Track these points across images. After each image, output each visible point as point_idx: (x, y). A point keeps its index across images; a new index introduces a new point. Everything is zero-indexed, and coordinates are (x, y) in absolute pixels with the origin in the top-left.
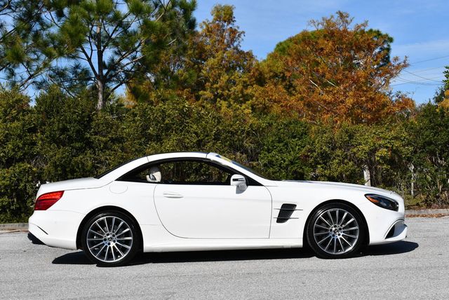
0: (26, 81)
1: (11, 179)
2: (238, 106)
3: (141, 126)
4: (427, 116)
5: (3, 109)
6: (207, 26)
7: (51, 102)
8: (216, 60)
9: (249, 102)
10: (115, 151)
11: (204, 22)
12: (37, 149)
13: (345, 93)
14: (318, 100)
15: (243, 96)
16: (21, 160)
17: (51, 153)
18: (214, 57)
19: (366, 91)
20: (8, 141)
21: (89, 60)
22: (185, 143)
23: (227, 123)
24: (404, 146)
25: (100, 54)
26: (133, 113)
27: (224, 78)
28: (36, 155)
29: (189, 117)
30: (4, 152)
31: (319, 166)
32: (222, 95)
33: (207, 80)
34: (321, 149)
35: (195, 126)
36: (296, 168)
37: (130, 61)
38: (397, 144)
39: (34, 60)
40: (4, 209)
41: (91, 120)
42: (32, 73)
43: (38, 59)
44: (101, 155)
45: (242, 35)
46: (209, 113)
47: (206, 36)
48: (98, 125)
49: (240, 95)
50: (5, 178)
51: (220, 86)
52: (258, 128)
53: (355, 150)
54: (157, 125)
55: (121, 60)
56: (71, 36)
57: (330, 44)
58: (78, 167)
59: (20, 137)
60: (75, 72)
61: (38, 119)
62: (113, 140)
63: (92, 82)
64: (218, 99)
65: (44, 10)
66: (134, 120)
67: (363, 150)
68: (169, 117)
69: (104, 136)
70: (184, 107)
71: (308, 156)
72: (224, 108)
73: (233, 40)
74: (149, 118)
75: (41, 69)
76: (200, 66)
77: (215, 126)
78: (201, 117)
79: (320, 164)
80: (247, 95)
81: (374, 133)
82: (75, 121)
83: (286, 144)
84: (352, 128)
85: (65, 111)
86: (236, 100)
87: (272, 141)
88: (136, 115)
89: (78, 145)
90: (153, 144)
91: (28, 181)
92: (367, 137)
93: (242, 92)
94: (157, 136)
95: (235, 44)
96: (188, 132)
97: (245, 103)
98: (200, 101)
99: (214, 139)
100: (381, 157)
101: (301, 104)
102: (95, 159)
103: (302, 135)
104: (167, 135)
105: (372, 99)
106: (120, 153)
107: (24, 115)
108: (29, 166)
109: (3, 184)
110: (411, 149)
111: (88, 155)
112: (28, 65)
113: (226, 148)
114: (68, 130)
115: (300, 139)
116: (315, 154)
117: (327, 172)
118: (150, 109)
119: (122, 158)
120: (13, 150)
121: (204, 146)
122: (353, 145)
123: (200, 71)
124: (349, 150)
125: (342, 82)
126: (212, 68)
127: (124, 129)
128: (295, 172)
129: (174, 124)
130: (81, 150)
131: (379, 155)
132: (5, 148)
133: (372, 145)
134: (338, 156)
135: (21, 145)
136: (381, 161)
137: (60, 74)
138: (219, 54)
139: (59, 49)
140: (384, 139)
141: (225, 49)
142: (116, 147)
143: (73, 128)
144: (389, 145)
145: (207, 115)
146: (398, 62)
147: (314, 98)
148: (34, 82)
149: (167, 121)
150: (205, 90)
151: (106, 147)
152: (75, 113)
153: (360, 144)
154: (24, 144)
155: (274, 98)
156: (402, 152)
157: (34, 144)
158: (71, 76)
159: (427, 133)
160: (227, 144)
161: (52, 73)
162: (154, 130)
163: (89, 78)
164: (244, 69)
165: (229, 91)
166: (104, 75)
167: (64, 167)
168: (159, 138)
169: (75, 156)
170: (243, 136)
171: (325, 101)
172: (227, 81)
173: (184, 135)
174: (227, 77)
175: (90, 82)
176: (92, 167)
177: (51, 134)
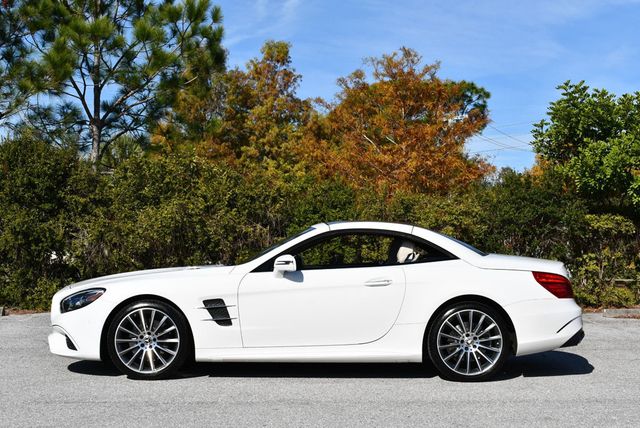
2: (289, 167)
3: (134, 185)
4: (508, 186)
6: (255, 66)
7: (16, 150)
8: (264, 109)
10: (96, 216)
11: (252, 61)
13: (407, 153)
14: (372, 161)
17: (10, 216)
18: (262, 105)
19: (435, 152)
21: (82, 98)
22: (189, 209)
23: (247, 184)
24: (475, 224)
25: (97, 91)
27: (274, 130)
29: (198, 175)
31: (364, 246)
32: (270, 152)
33: (252, 132)
35: (204, 188)
36: (333, 247)
37: (135, 102)
38: (467, 221)
39: (6, 95)
41: (67, 175)
43: (11, 93)
44: (78, 221)
45: (299, 79)
46: (224, 171)
47: (254, 79)
48: (75, 181)
51: (269, 142)
52: (288, 195)
54: (154, 184)
55: (123, 99)
56: (55, 65)
57: (391, 89)
58: (45, 236)
60: (63, 114)
62: (96, 202)
63: (87, 127)
64: (265, 158)
65: (26, 31)
68: (170, 174)
69: (84, 196)
70: (191, 161)
72: (272, 170)
73: (286, 85)
74: (144, 175)
75: (14, 107)
76: (244, 115)
77: (231, 189)
78: (213, 176)
79: (366, 243)
81: (438, 206)
82: (46, 174)
83: (323, 216)
84: (410, 197)
85: (33, 162)
86: (287, 158)
87: (305, 211)
88: (126, 170)
89: (47, 206)
90: (149, 209)
92: (427, 210)
94: (154, 198)
95: (290, 90)
96: (194, 195)
97: (298, 163)
98: (241, 159)
99: (228, 206)
102: (71, 227)
103: (345, 205)
104: (166, 199)
105: (441, 163)
106: (102, 219)
110: (485, 228)
111: (61, 220)
113: (243, 218)
114: (34, 186)
115: (342, 210)
117: (374, 255)
119: (104, 226)
121: (214, 213)
123: (244, 122)
125: (403, 139)
126: (259, 118)
127: (111, 187)
128: (332, 253)
129: (176, 184)
130: (52, 213)
133: (434, 221)
137: (44, 114)
138: (269, 102)
139: (38, 81)
140: (451, 214)
141: (276, 96)
142: (99, 211)
143: (42, 184)
144: (455, 222)
145: (221, 174)
147: (367, 158)
148: (6, 123)
149: (167, 180)
150: (248, 145)
151: (85, 210)
152: (46, 164)
155: (315, 154)
156: (473, 232)
158: (59, 117)
159: (506, 208)
160: (245, 212)
161: (31, 112)
162: (150, 190)
163: (84, 123)
164: (299, 121)
165: (279, 148)
166: (101, 117)
167: (26, 235)
168: (156, 202)
169: (43, 221)
170: (268, 202)
171: (381, 162)
172: (277, 135)
173: (189, 199)
174: (277, 130)
175: (84, 126)
176: (64, 237)
177: (11, 191)
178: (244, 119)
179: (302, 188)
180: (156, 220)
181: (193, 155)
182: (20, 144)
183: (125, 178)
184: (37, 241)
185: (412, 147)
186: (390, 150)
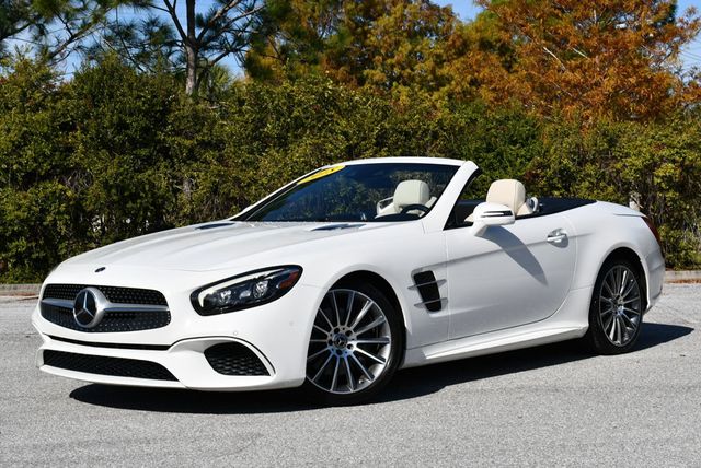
0: (65, 46)
1: (30, 209)
3: (253, 121)
5: (20, 90)
7: (101, 80)
8: (392, 19)
9: (446, 88)
10: (205, 161)
12: (75, 158)
13: (602, 68)
14: (557, 82)
15: (436, 78)
16: (48, 177)
17: (99, 166)
18: (389, 14)
19: (639, 66)
20: (26, 145)
21: (172, 11)
22: (326, 150)
23: (399, 116)
26: (239, 100)
27: (406, 47)
28: (73, 169)
29: (335, 106)
30: (20, 164)
32: (401, 76)
33: (376, 50)
34: (560, 163)
35: (343, 123)
37: (239, 14)
38: (691, 155)
39: (79, 10)
40: (19, 259)
41: (166, 111)
42: (75, 32)
43: (85, 8)
44: (183, 170)
46: (368, 100)
48: (177, 119)
49: (430, 77)
50: (19, 207)
51: (398, 63)
52: (452, 128)
53: (619, 166)
54: (278, 119)
55: (225, 11)
58: (144, 190)
59: (46, 137)
60: (150, 33)
61: (78, 107)
62: (205, 145)
63: (178, 48)
66: (240, 111)
67: (633, 165)
68: (300, 105)
69: (189, 138)
70: (325, 88)
71: (537, 176)
72: (403, 99)
74: (266, 108)
75: (90, 25)
76: (366, 28)
77: (379, 122)
78: (355, 107)
79: (558, 189)
80: (442, 76)
81: (653, 137)
82: (140, 111)
83: (500, 154)
84: (612, 127)
85: (123, 95)
86: (423, 83)
87: (476, 150)
89: (144, 152)
90: (273, 152)
91: (59, 213)
92: (638, 143)
93: (433, 72)
94: (279, 137)
96: (332, 131)
97: (438, 90)
99: (376, 145)
100: (662, 178)
101: (528, 85)
102: (174, 177)
103: (527, 139)
104: (296, 137)
105: (649, 81)
106: (215, 167)
107: (55, 101)
108: (61, 186)
109: (18, 217)
111: (162, 167)
112: (69, 17)
114: (127, 127)
115: (523, 146)
116: (550, 172)
118: (268, 92)
119: (219, 175)
120: (35, 160)
122: (614, 158)
123: (366, 38)
124: (607, 165)
125: (597, 51)
126: (385, 32)
127: (223, 125)
129: (307, 118)
130: (149, 162)
131: (661, 174)
132: (21, 156)
133: (648, 156)
134: (590, 176)
135: (48, 152)
136: (663, 185)
137: (124, 33)
138: (398, 10)
140: (671, 146)
141: (407, 2)
142: (210, 155)
143: (136, 123)
144: (677, 158)
145: (365, 103)
146: (694, 17)
147: (551, 78)
148: (79, 47)
149: (295, 113)
150: (373, 68)
151: (192, 156)
152: (139, 97)
153: (627, 155)
154: (54, 150)
155: (481, 76)
157: (70, 149)
161: (109, 32)
162: (274, 128)
163: (173, 43)
164: (437, 34)
165: (412, 70)
166: (197, 36)
167: (121, 189)
168: (282, 143)
169: (140, 171)
170: (426, 139)
171: (568, 83)
172: (410, 53)
173: (325, 137)
174: (409, 47)
175: (174, 48)
176: (168, 191)
177: (98, 132)
178: (365, 33)
179: (470, 119)
180: (286, 165)
181: (326, 81)
182: (105, 73)
183: (240, 112)
184: (134, 197)
185: (609, 61)
186: (579, 67)
